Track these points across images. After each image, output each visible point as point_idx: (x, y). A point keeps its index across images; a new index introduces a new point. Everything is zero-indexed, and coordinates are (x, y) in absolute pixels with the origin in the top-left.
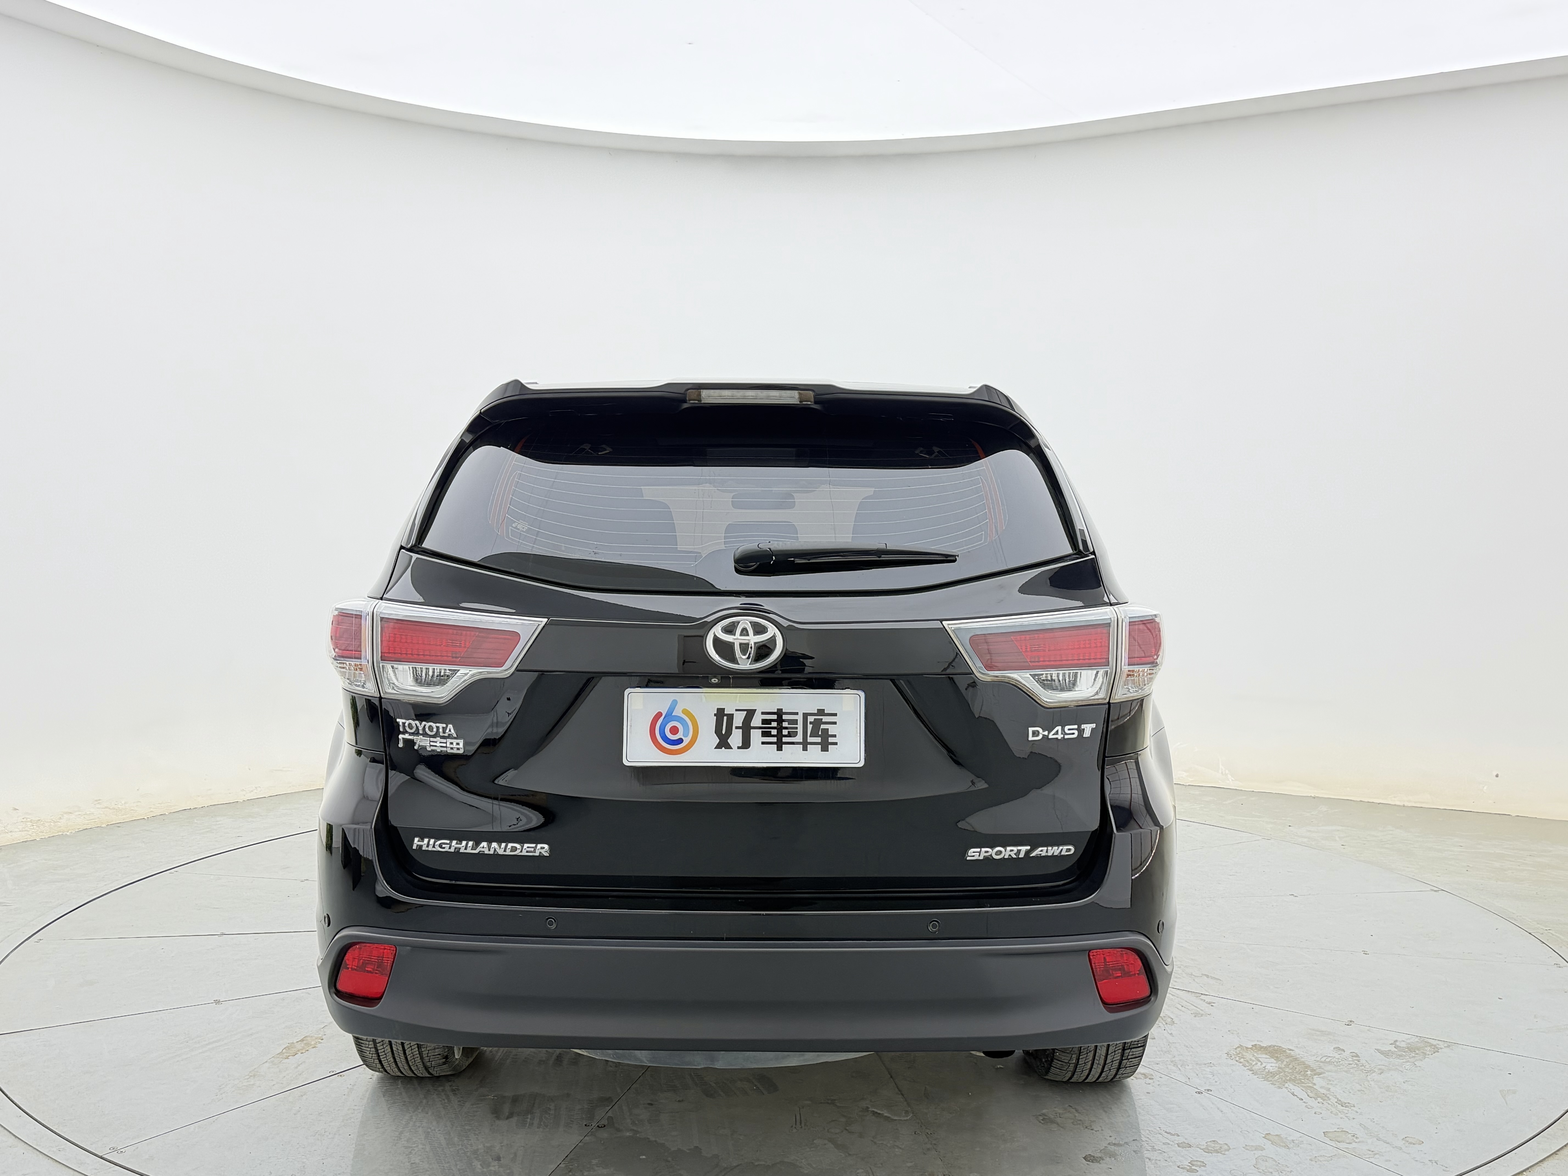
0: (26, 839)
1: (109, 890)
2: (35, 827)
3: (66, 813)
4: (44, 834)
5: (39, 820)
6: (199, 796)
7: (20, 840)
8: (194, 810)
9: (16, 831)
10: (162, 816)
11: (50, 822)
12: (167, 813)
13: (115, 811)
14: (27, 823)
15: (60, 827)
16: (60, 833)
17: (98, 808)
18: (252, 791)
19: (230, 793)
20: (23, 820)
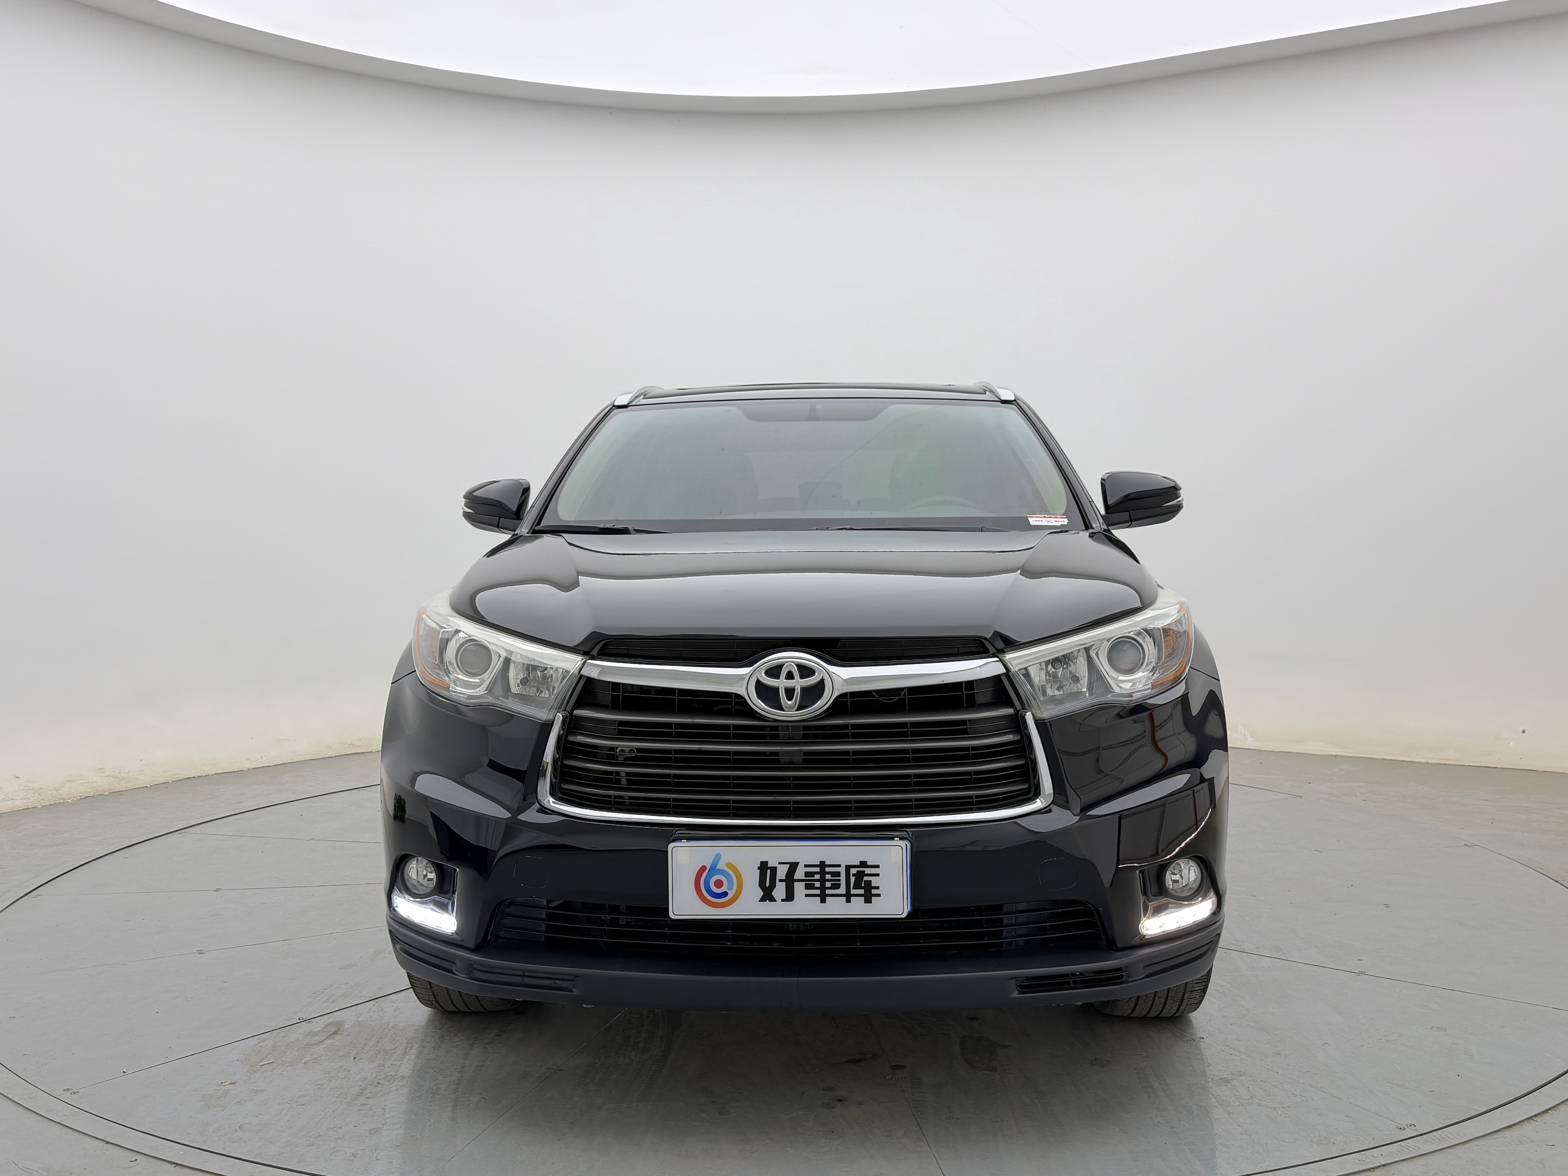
0: (28, 806)
1: (105, 852)
2: (36, 795)
3: (68, 781)
4: (45, 801)
5: (41, 788)
6: (203, 765)
7: (20, 807)
9: (17, 799)
10: (165, 784)
11: (53, 790)
12: (170, 782)
13: (118, 779)
14: (29, 791)
15: (62, 795)
16: (62, 801)
17: (101, 776)
18: (257, 760)
20: (25, 788)
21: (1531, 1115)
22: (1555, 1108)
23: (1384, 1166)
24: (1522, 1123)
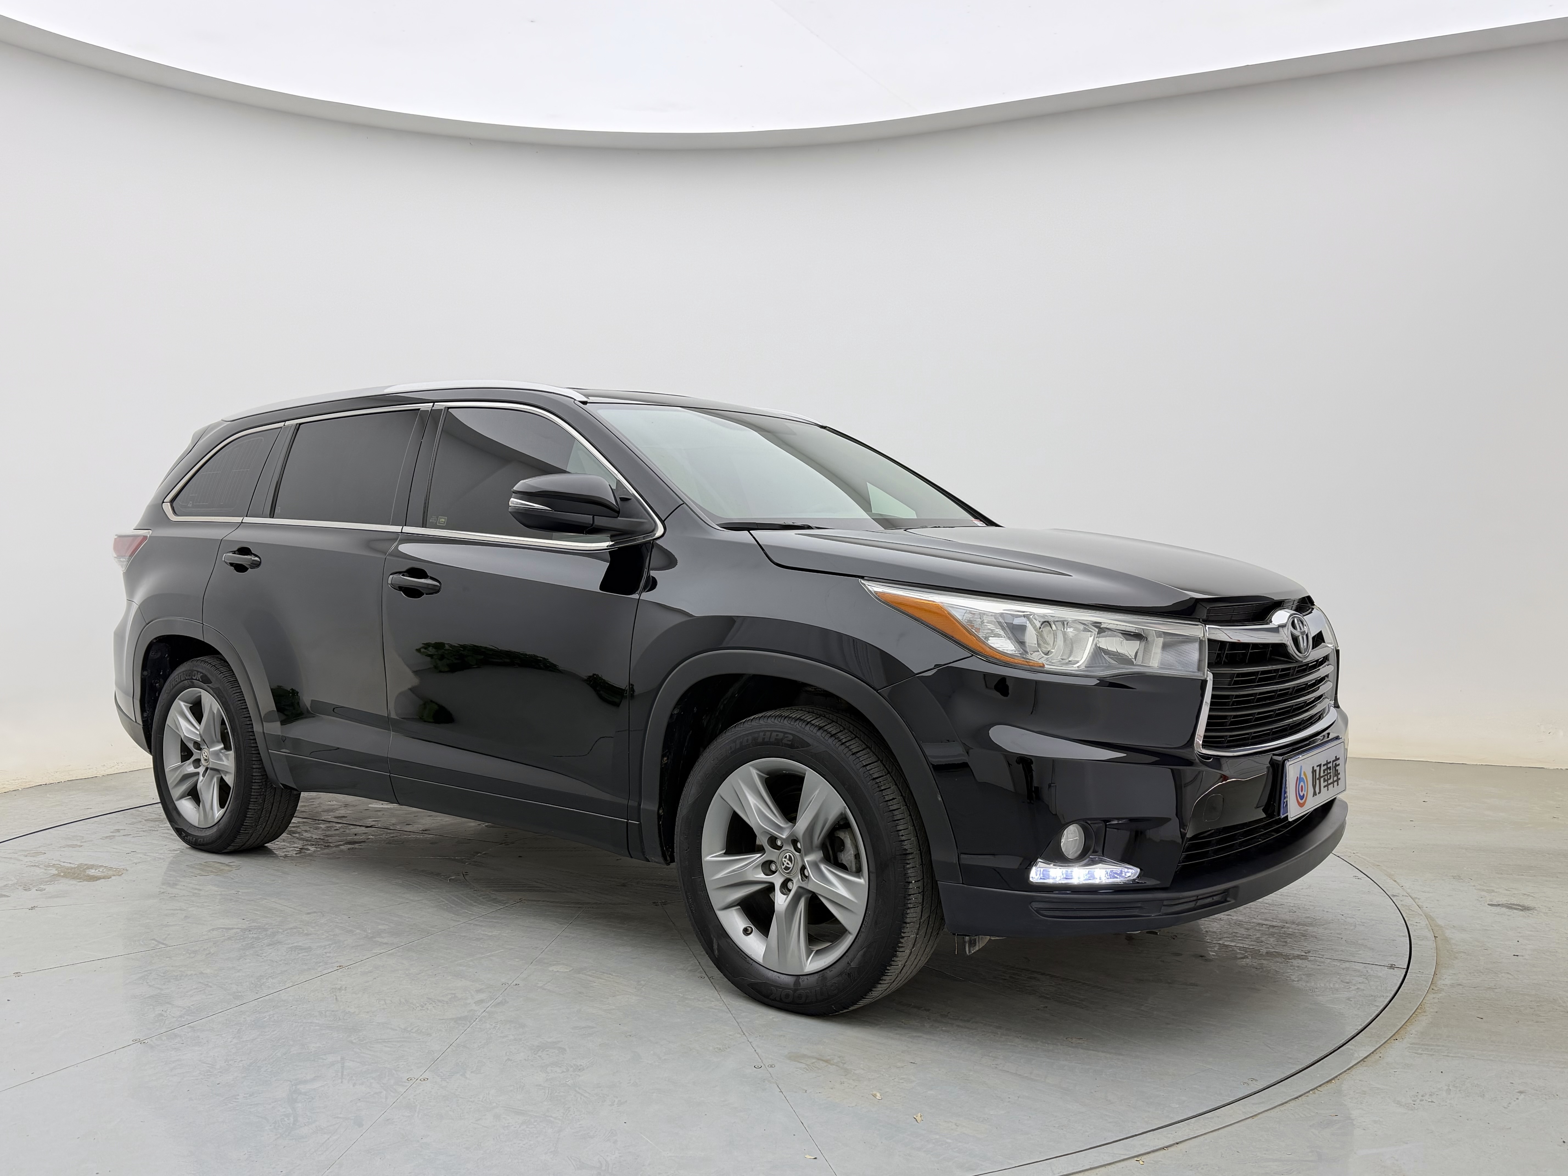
8: (50, 785)
12: (20, 789)
19: (90, 769)
21: (1316, 1086)
22: (1338, 1077)
23: (1177, 1144)
24: (1307, 1094)
